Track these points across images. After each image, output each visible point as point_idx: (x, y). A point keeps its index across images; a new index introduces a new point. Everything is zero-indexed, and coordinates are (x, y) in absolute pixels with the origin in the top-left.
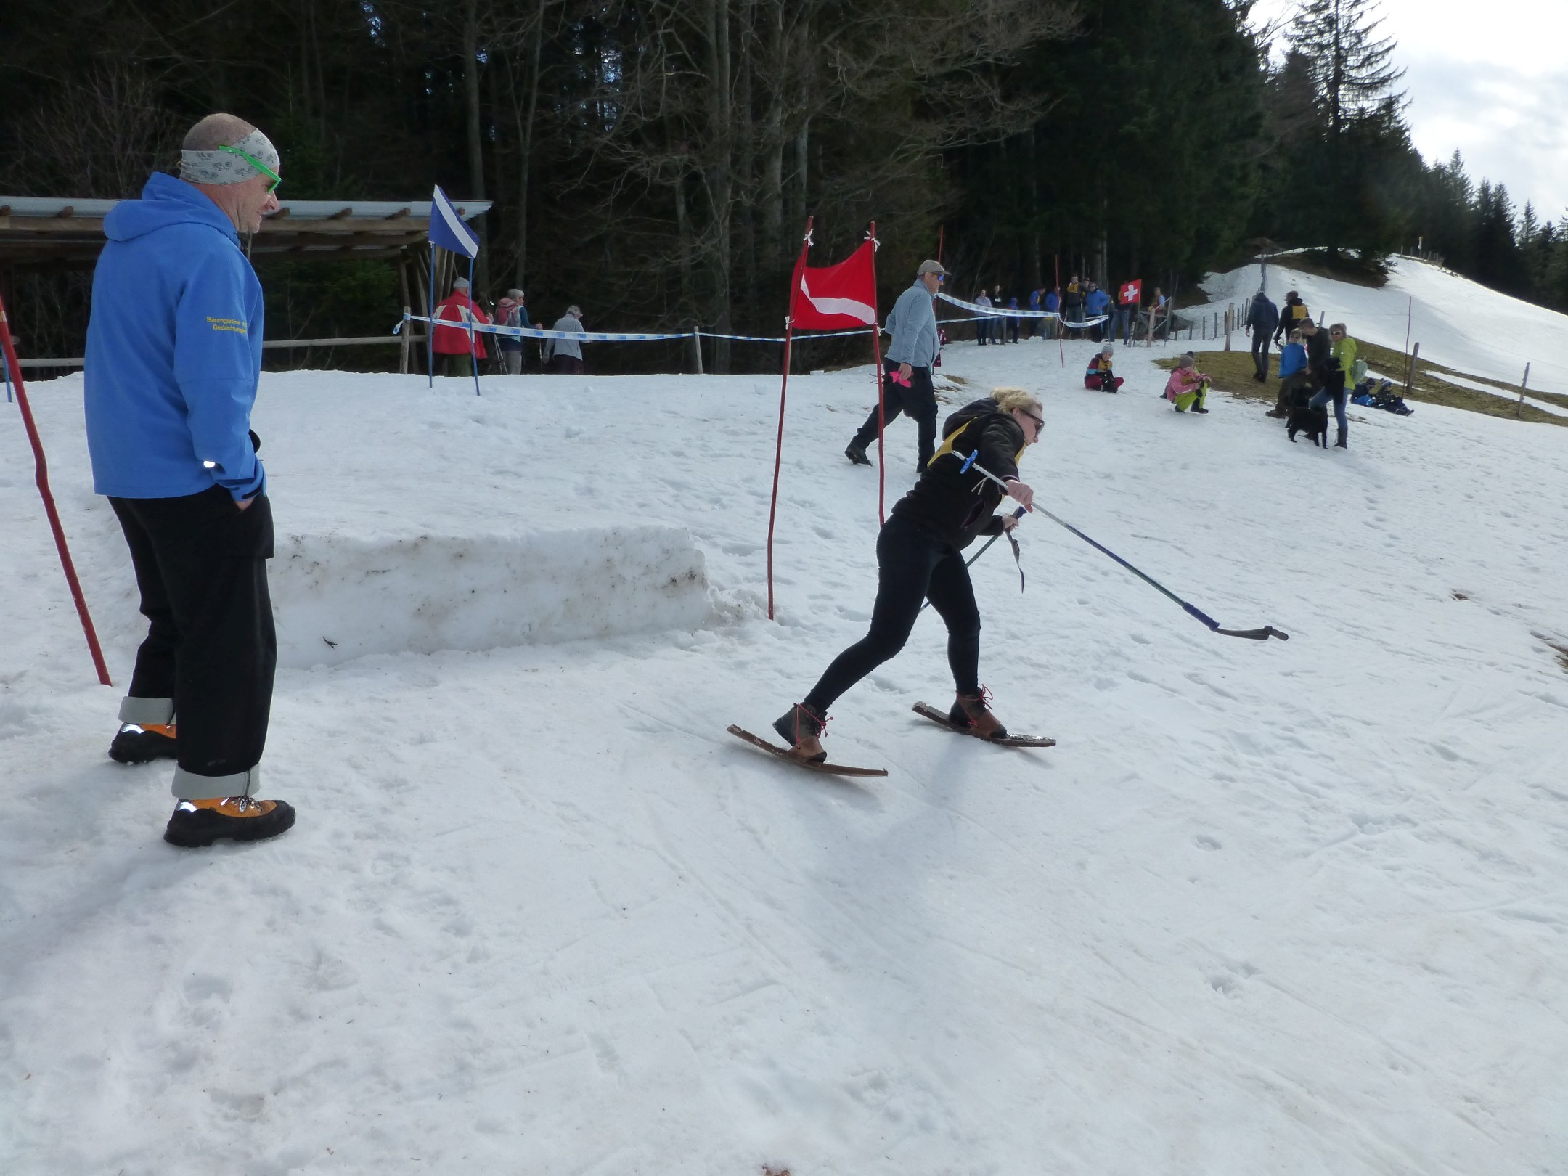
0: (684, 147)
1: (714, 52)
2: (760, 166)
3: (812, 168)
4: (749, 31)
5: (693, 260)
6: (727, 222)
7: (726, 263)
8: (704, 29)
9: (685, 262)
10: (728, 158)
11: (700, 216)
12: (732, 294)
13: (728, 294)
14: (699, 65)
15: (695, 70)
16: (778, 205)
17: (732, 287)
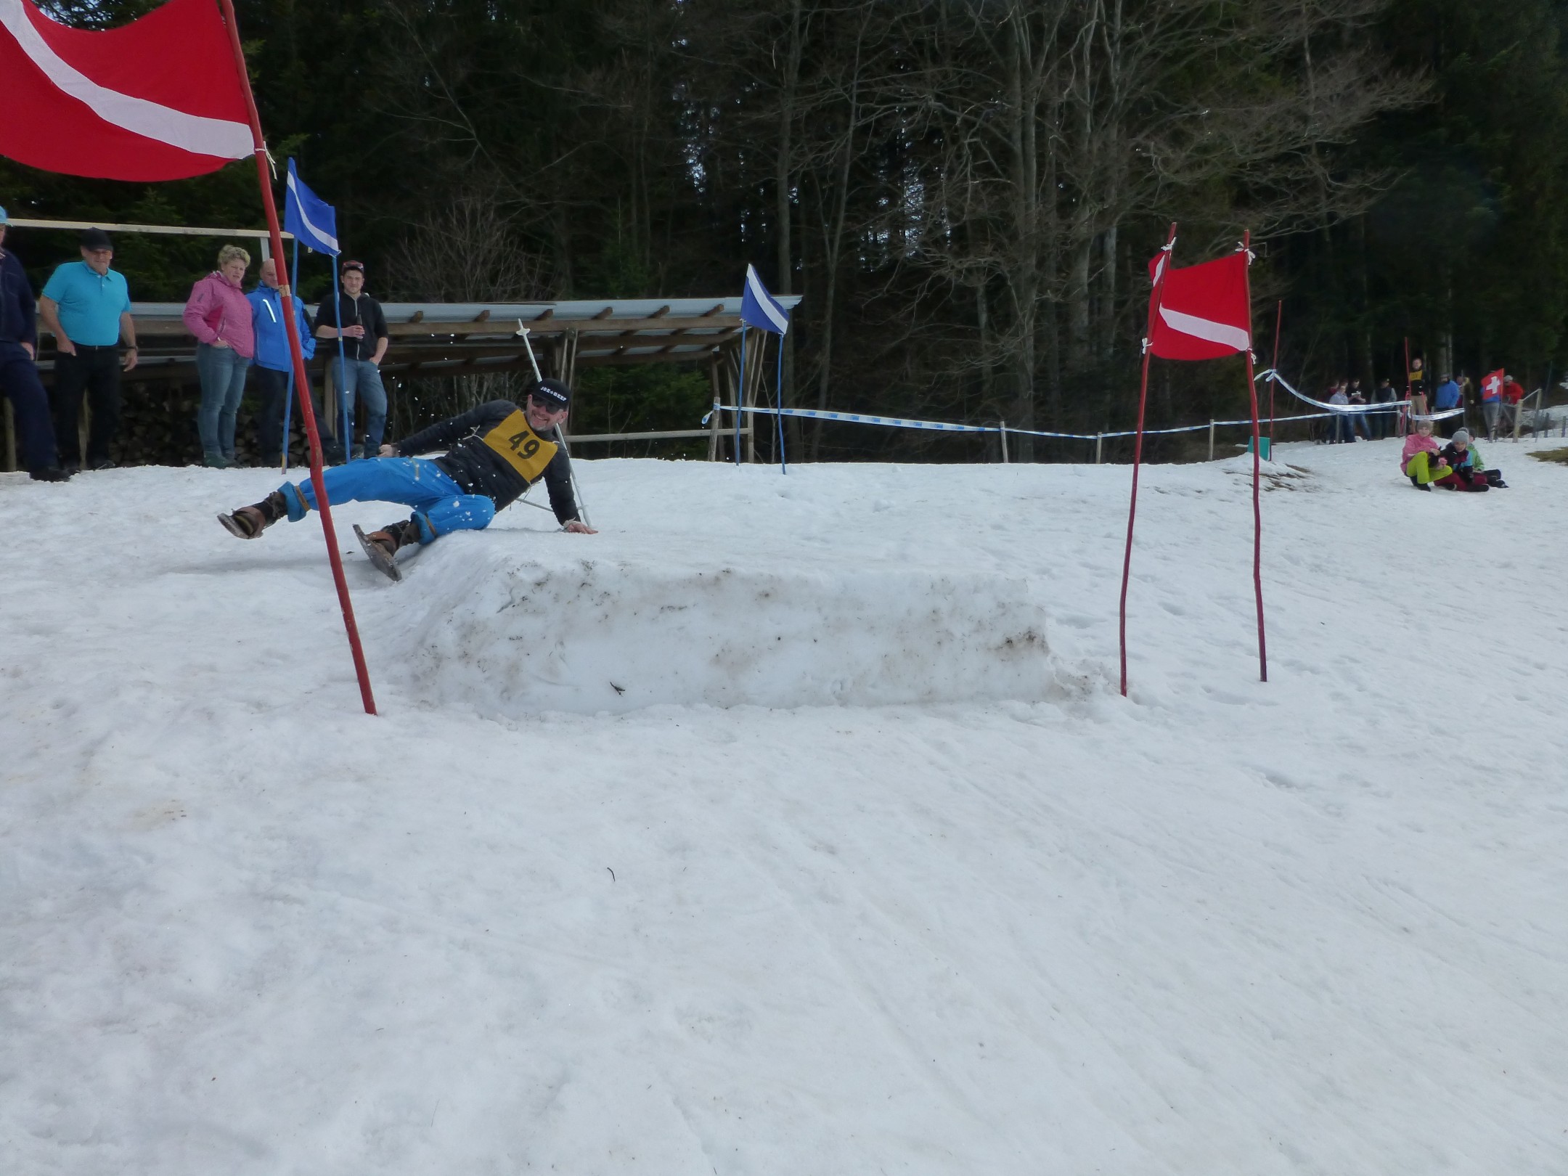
0: (989, 248)
1: (1021, 159)
2: (1067, 263)
3: (1121, 266)
4: (1054, 136)
5: (994, 363)
6: (1032, 323)
7: (1030, 366)
8: (1009, 136)
9: (986, 364)
10: (1033, 261)
11: (1003, 320)
12: (1036, 398)
13: (1032, 396)
14: (1004, 171)
15: (999, 176)
16: (1084, 306)
17: (1036, 390)
